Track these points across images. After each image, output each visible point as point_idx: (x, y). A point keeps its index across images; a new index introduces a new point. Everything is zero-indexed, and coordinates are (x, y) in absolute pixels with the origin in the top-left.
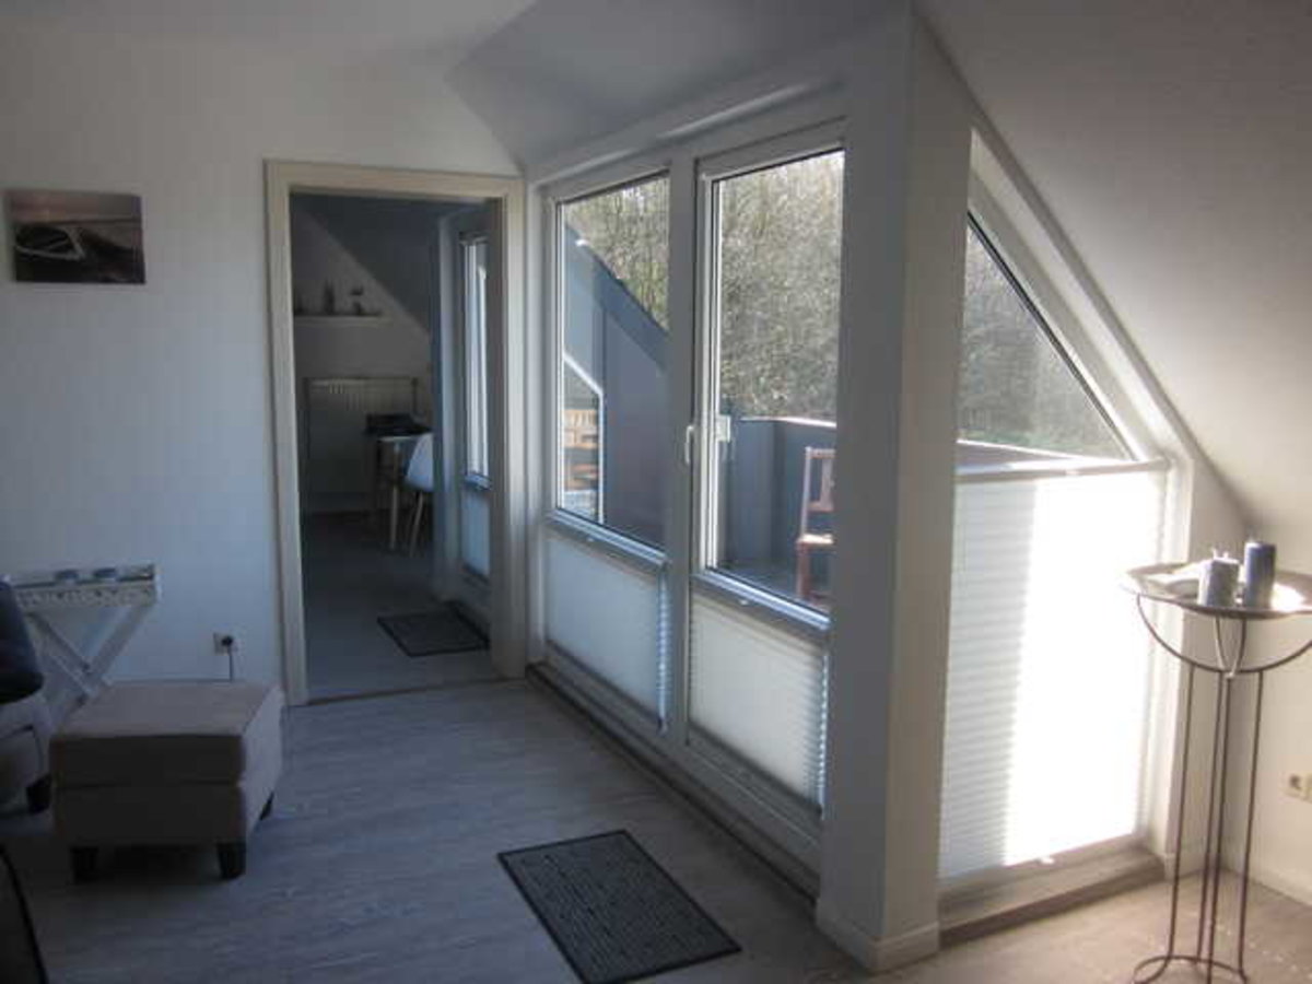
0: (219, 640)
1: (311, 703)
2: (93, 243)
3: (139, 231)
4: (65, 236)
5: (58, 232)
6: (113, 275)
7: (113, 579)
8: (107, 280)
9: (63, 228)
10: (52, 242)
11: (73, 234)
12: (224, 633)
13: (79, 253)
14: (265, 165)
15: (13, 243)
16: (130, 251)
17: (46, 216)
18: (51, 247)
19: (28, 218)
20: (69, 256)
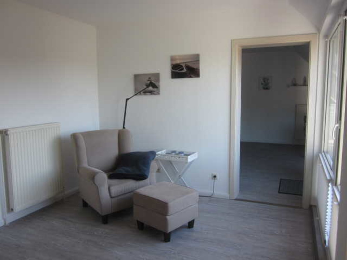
0: (213, 176)
1: (236, 199)
2: (188, 67)
3: (199, 63)
4: (182, 66)
5: (181, 65)
6: (192, 76)
7: (183, 154)
8: (191, 77)
9: (181, 64)
10: (179, 68)
11: (184, 65)
12: (215, 174)
13: (185, 70)
14: (232, 41)
15: (171, 69)
16: (196, 69)
17: (178, 62)
18: (179, 69)
19: (175, 63)
20: (183, 71)
